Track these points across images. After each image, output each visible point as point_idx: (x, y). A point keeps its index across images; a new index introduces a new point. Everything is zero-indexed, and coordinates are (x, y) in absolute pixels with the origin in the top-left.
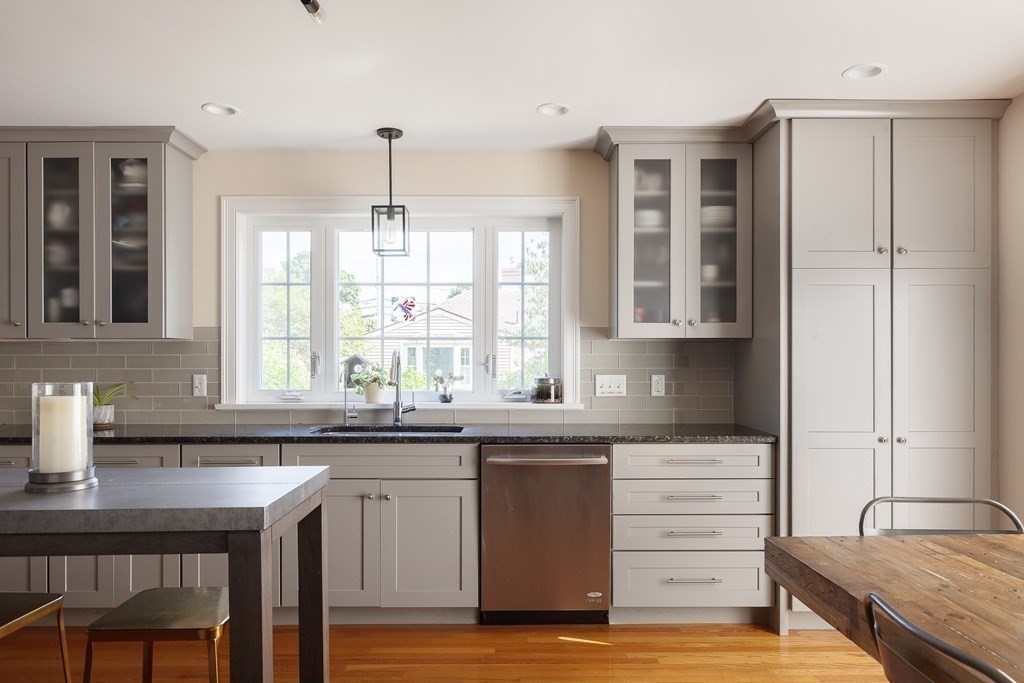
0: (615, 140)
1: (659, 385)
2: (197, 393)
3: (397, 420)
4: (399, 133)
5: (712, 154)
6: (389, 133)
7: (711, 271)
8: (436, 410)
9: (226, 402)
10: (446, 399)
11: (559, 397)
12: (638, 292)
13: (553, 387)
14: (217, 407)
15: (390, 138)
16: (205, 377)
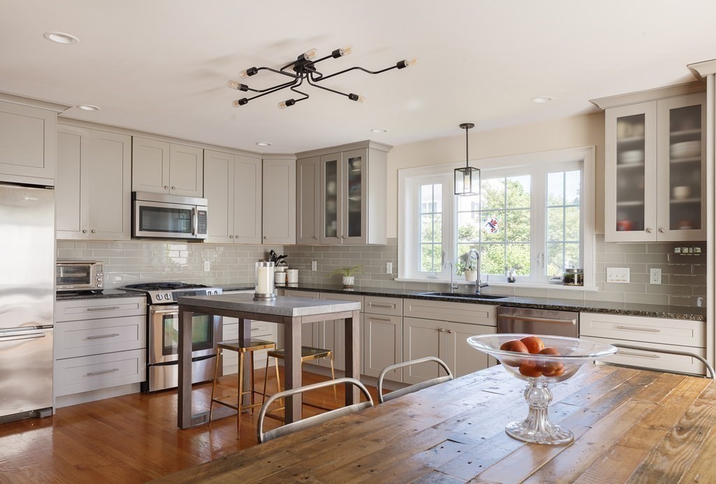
0: (602, 107)
1: (656, 276)
2: (387, 272)
3: (477, 292)
4: (472, 125)
6: (466, 126)
7: (681, 192)
8: (503, 287)
9: (400, 278)
10: (510, 281)
11: (581, 281)
12: (620, 209)
13: (576, 276)
14: (396, 279)
15: (467, 128)
16: (391, 264)
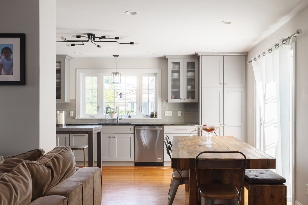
0: (167, 58)
1: (180, 113)
2: (70, 115)
3: (117, 121)
4: (118, 56)
5: (190, 60)
7: (189, 87)
8: (127, 119)
9: (77, 117)
10: (129, 117)
11: (156, 116)
12: (172, 92)
13: (155, 114)
14: (75, 118)
15: (116, 57)
16: (72, 111)
